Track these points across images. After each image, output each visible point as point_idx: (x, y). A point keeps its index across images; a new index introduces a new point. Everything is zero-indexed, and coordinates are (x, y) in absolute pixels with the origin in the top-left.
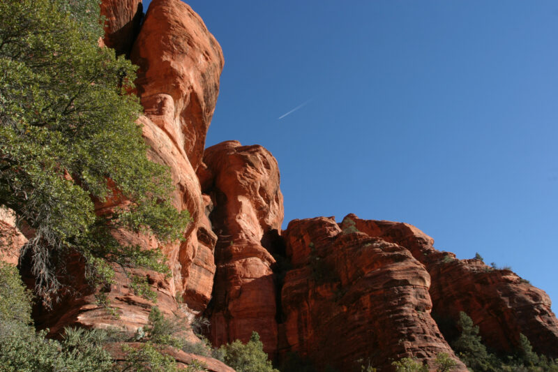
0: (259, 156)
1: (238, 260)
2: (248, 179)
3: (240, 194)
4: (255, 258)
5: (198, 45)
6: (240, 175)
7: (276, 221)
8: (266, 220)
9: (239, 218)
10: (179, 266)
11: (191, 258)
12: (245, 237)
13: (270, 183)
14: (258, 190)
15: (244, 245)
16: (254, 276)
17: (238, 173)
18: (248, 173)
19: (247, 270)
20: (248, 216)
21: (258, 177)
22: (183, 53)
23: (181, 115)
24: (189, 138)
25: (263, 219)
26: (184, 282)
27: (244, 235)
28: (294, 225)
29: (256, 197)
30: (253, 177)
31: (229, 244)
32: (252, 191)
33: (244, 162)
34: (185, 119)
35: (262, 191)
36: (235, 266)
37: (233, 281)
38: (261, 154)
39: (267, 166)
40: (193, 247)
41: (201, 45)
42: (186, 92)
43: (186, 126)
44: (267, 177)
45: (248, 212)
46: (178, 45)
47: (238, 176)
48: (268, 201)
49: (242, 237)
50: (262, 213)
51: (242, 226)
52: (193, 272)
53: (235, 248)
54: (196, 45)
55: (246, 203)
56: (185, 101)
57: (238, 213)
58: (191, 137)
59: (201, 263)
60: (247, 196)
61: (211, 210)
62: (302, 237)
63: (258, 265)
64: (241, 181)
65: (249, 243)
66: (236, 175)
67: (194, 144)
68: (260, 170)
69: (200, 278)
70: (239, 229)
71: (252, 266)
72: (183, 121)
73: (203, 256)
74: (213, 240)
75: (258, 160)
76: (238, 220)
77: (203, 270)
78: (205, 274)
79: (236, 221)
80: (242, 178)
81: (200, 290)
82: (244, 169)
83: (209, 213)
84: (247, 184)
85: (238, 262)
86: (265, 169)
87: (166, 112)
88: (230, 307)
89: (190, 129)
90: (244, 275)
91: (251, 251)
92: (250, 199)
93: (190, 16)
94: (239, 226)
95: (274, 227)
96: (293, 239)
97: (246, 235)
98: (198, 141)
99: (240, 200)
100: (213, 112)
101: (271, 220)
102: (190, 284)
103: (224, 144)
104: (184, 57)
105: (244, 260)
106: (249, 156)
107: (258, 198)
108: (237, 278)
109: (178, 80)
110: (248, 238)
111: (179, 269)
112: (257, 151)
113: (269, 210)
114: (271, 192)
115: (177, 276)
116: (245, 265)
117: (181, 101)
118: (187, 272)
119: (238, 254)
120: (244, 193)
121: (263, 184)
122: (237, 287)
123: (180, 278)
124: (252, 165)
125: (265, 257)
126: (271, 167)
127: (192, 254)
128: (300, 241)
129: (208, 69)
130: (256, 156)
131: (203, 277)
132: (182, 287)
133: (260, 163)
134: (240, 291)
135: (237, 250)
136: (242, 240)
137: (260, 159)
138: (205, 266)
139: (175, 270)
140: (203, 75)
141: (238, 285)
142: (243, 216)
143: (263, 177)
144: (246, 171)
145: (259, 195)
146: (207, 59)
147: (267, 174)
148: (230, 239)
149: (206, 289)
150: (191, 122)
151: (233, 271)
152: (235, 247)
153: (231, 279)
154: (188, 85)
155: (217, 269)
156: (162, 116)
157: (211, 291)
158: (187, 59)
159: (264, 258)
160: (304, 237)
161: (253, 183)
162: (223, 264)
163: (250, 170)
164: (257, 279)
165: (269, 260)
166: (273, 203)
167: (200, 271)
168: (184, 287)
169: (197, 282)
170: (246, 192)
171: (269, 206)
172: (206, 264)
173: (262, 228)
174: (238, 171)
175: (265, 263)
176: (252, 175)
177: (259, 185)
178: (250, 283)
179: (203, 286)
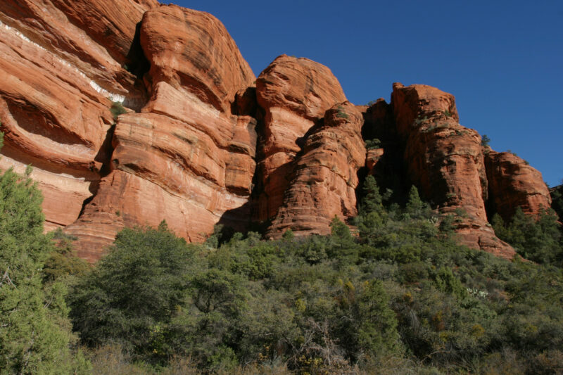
0: (274, 74)
1: (267, 157)
2: (271, 95)
3: (270, 107)
4: (279, 153)
5: (171, 39)
6: (264, 94)
7: (321, 111)
9: (272, 125)
12: (273, 139)
13: (295, 89)
14: (284, 98)
15: (271, 145)
16: (276, 166)
17: (262, 93)
18: (269, 90)
19: (272, 163)
20: (279, 121)
21: (279, 90)
22: (163, 50)
23: (182, 85)
25: (306, 115)
26: (217, 184)
27: (272, 137)
29: (286, 103)
30: (275, 92)
31: (263, 147)
32: (278, 101)
33: (264, 83)
35: (288, 97)
36: (266, 162)
38: (276, 72)
39: (285, 78)
41: (172, 37)
42: (171, 75)
43: (190, 89)
44: (289, 86)
45: (278, 118)
46: (158, 46)
47: (262, 95)
48: (298, 101)
49: (271, 140)
50: (301, 112)
51: (272, 131)
52: (229, 175)
53: (266, 149)
54: (169, 40)
55: (276, 111)
56: (176, 78)
57: (270, 121)
58: (199, 93)
59: (234, 167)
60: (276, 106)
63: (281, 157)
64: (266, 98)
65: (274, 143)
68: (280, 84)
69: (235, 177)
70: (270, 134)
71: (276, 159)
72: (186, 87)
73: (235, 162)
74: (245, 149)
75: (274, 77)
76: (270, 127)
77: (237, 171)
79: (268, 128)
80: (266, 96)
81: (238, 185)
82: (265, 88)
83: (254, 126)
84: (272, 98)
85: (267, 159)
86: (284, 82)
87: (159, 96)
88: (265, 190)
89: (195, 89)
90: (270, 167)
92: (281, 107)
93: (164, 17)
94: (270, 130)
95: (321, 117)
97: (274, 137)
98: (206, 93)
99: (271, 111)
101: (314, 113)
104: (164, 52)
105: (271, 156)
106: (266, 77)
107: (288, 103)
108: (266, 170)
109: (163, 70)
110: (275, 139)
111: (203, 179)
112: (272, 71)
114: (299, 94)
116: (271, 160)
117: (173, 80)
119: (268, 152)
120: (273, 105)
121: (286, 93)
122: (266, 177)
124: (270, 83)
125: (292, 150)
126: (289, 77)
129: (185, 49)
131: (238, 175)
132: (219, 187)
133: (278, 79)
134: (269, 178)
136: (270, 142)
138: (238, 168)
140: (183, 54)
141: (267, 175)
142: (275, 122)
143: (283, 88)
144: (267, 90)
145: (288, 101)
146: (182, 42)
147: (287, 84)
148: (264, 143)
149: (242, 182)
150: (191, 86)
151: (264, 165)
153: (263, 171)
154: (170, 70)
156: (156, 101)
157: (251, 184)
158: (167, 52)
159: (289, 151)
161: (277, 95)
162: (261, 161)
163: (270, 87)
164: (278, 168)
165: (294, 151)
166: (309, 100)
167: (235, 173)
168: (221, 186)
169: (234, 180)
170: (274, 103)
171: (304, 105)
173: (310, 120)
174: (262, 91)
175: (289, 154)
176: (273, 90)
177: (283, 96)
178: (274, 171)
179: (239, 181)
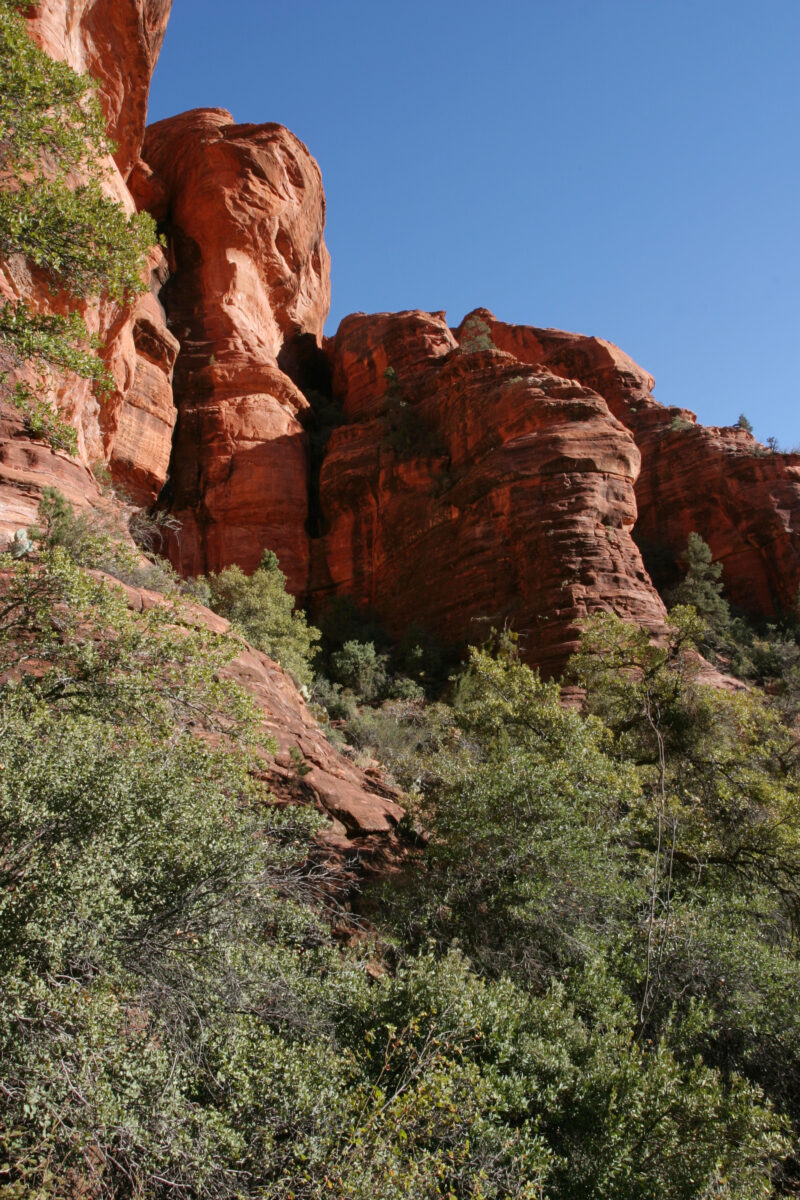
0: (278, 153)
1: (226, 399)
2: (250, 210)
3: (233, 246)
4: (263, 396)
6: (233, 198)
7: (312, 315)
8: (290, 310)
9: (230, 303)
10: (94, 405)
11: (121, 389)
12: (242, 348)
13: (303, 222)
14: (274, 237)
15: (241, 365)
16: (262, 436)
17: (227, 192)
18: (252, 193)
19: (246, 421)
20: (250, 298)
21: (275, 205)
23: (84, 23)
24: (107, 91)
25: (283, 308)
26: (106, 442)
27: (239, 342)
28: (353, 325)
29: (269, 254)
30: (264, 206)
31: (205, 362)
32: (259, 239)
33: (243, 166)
34: (95, 38)
35: (284, 240)
36: (219, 412)
37: (215, 444)
38: (283, 148)
39: (297, 179)
40: (126, 363)
43: (97, 55)
44: (297, 208)
45: (250, 290)
47: (229, 202)
48: (296, 266)
49: (236, 348)
50: (282, 294)
51: (236, 322)
52: (126, 422)
53: (219, 372)
55: (244, 266)
57: (226, 289)
58: (112, 88)
59: (144, 401)
60: (247, 251)
61: (164, 280)
62: (371, 353)
63: (270, 411)
64: (233, 213)
65: (251, 361)
66: (223, 197)
67: (119, 107)
68: (281, 190)
69: (141, 434)
70: (229, 327)
71: (258, 412)
72: (90, 42)
73: (147, 385)
74: (171, 352)
75: (276, 163)
76: (226, 308)
77: (148, 417)
78: (153, 426)
79: (221, 310)
80: (237, 207)
81: (143, 461)
82: (241, 182)
83: (158, 287)
84: (248, 222)
85: (225, 404)
86: (290, 187)
87: (45, 11)
88: (209, 500)
89: (108, 66)
90: (240, 432)
91: (255, 380)
92: (255, 260)
94: (229, 320)
95: (306, 329)
96: (349, 358)
97: (245, 343)
98: (128, 102)
99: (231, 261)
100: (165, 23)
101: (300, 311)
102: (120, 448)
103: (194, 117)
105: (239, 399)
106: (254, 150)
107: (273, 256)
108: (224, 438)
110: (249, 350)
111: (95, 413)
112: (274, 139)
113: (296, 288)
114: (303, 243)
115: (90, 428)
116: (241, 410)
118: (113, 419)
119: (227, 385)
120: (240, 244)
121: (286, 224)
122: (224, 459)
123: (98, 432)
124: (261, 174)
125: (288, 395)
126: (307, 184)
127: (124, 379)
128: (366, 362)
130: (271, 152)
131: (149, 432)
132: (101, 453)
133: (282, 170)
134: (231, 468)
135: (223, 377)
136: (235, 354)
137: (280, 159)
138: (152, 408)
139: (85, 415)
141: (226, 452)
142: (239, 297)
143: (287, 207)
144: (246, 189)
145: (275, 251)
147: (296, 200)
148: (209, 349)
149: (156, 459)
150: (110, 46)
151: (215, 422)
152: (219, 369)
153: (212, 440)
155: (179, 417)
156: (36, 21)
157: (167, 465)
159: (283, 396)
160: (375, 355)
161: (263, 220)
162: (193, 405)
163: (256, 186)
164: (267, 442)
165: (295, 401)
166: (307, 273)
167: (141, 419)
168: (106, 455)
169: (136, 444)
170: (247, 241)
171: (299, 279)
172: (155, 404)
173: (282, 328)
174: (229, 186)
175: (287, 408)
176: (261, 199)
177: (277, 227)
178: (253, 451)
179: (149, 453)
